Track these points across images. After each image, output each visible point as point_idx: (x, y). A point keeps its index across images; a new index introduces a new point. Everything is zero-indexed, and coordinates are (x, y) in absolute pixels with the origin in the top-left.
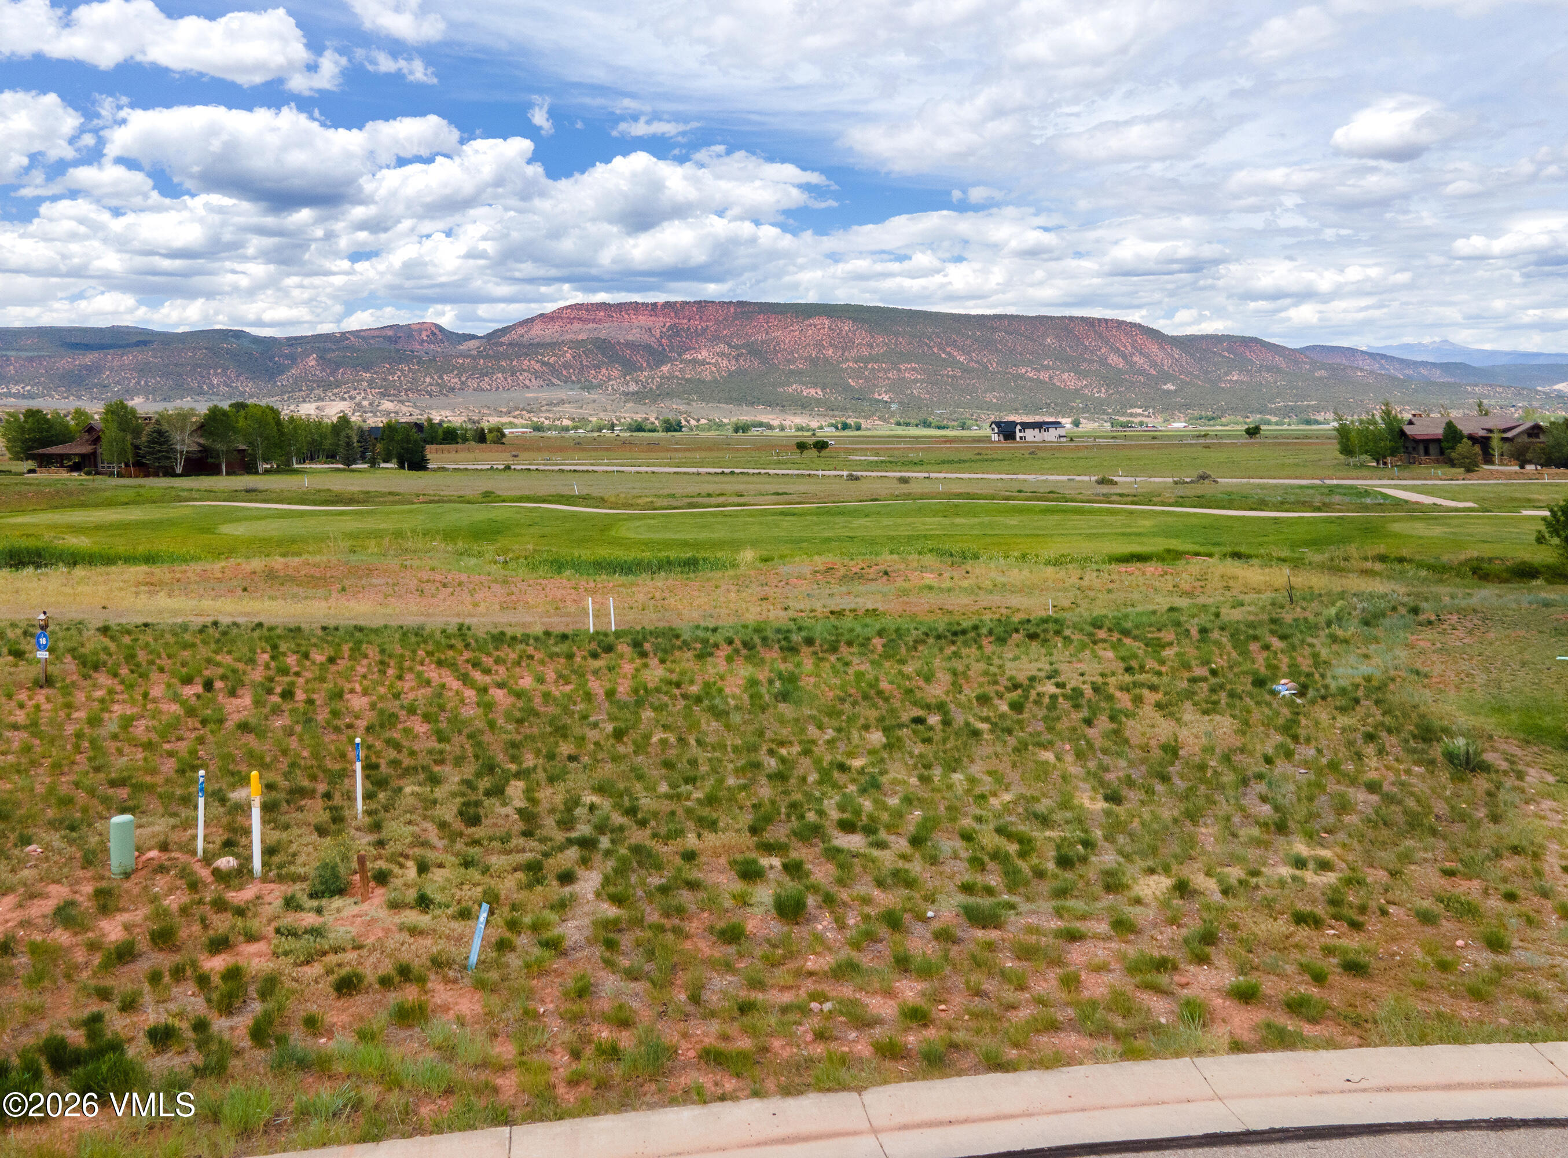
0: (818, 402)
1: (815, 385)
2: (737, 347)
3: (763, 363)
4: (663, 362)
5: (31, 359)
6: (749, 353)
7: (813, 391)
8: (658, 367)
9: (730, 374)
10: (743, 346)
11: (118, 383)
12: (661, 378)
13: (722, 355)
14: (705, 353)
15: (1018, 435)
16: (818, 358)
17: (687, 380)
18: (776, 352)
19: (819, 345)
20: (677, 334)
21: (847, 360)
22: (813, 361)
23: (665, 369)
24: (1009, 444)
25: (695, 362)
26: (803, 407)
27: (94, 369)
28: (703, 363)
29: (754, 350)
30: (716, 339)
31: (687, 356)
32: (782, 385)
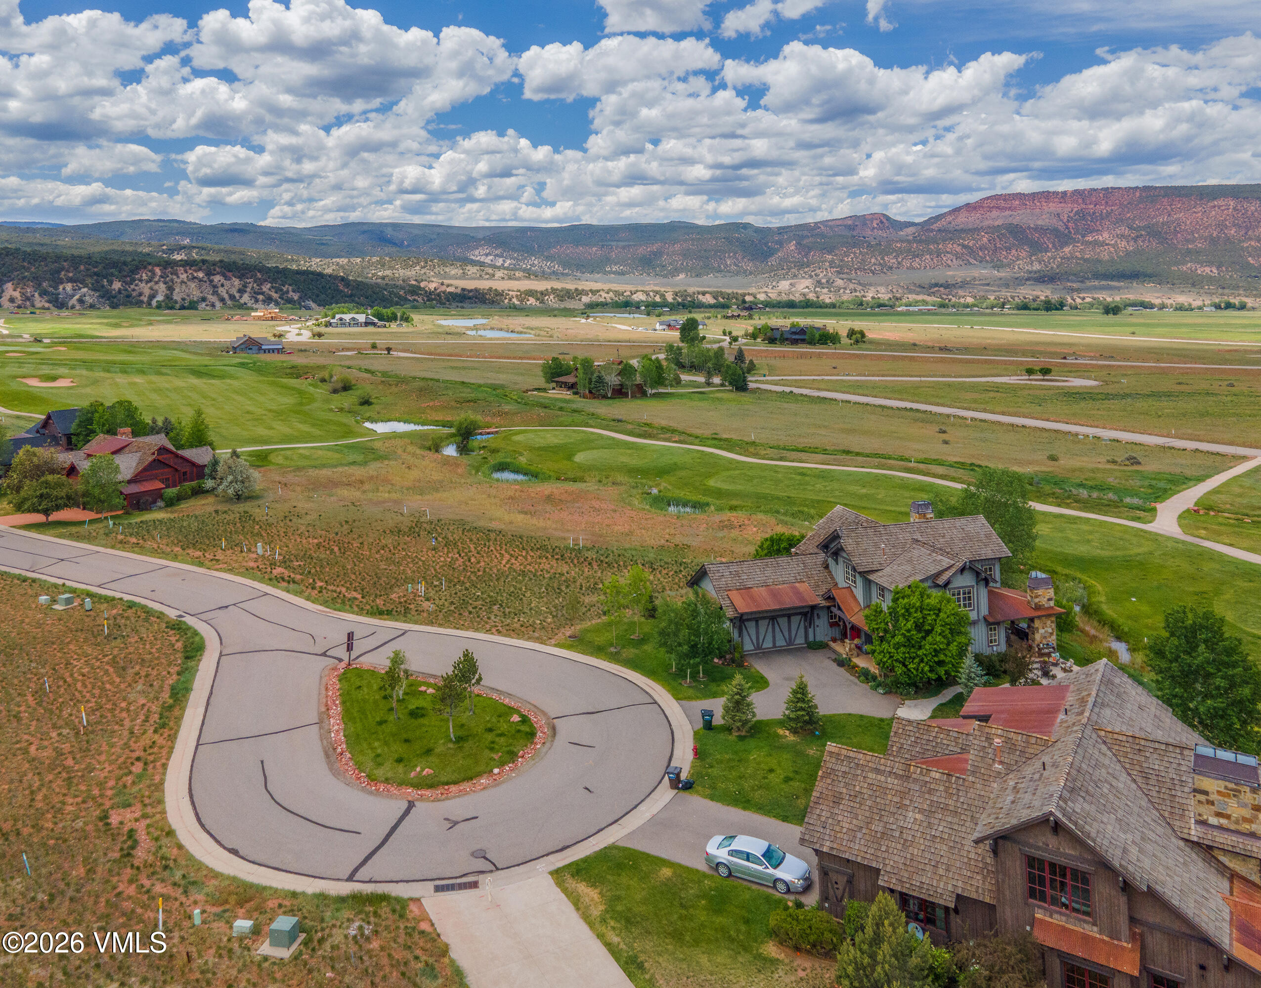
0: (1210, 280)
1: (1210, 263)
2: (1139, 228)
3: (1161, 243)
4: (1067, 244)
5: (624, 248)
6: (1149, 234)
7: (1208, 270)
8: (1062, 248)
9: (1128, 254)
10: (1144, 228)
11: (671, 264)
12: (1062, 258)
13: (1122, 236)
14: (1106, 235)
16: (1219, 238)
17: (1086, 260)
18: (1176, 232)
19: (1221, 226)
20: (1083, 218)
21: (1251, 239)
22: (1213, 241)
23: (1067, 250)
25: (1096, 243)
26: (1193, 285)
27: (658, 254)
28: (1103, 244)
29: (1154, 232)
30: (1119, 221)
31: (1089, 238)
32: (1177, 263)
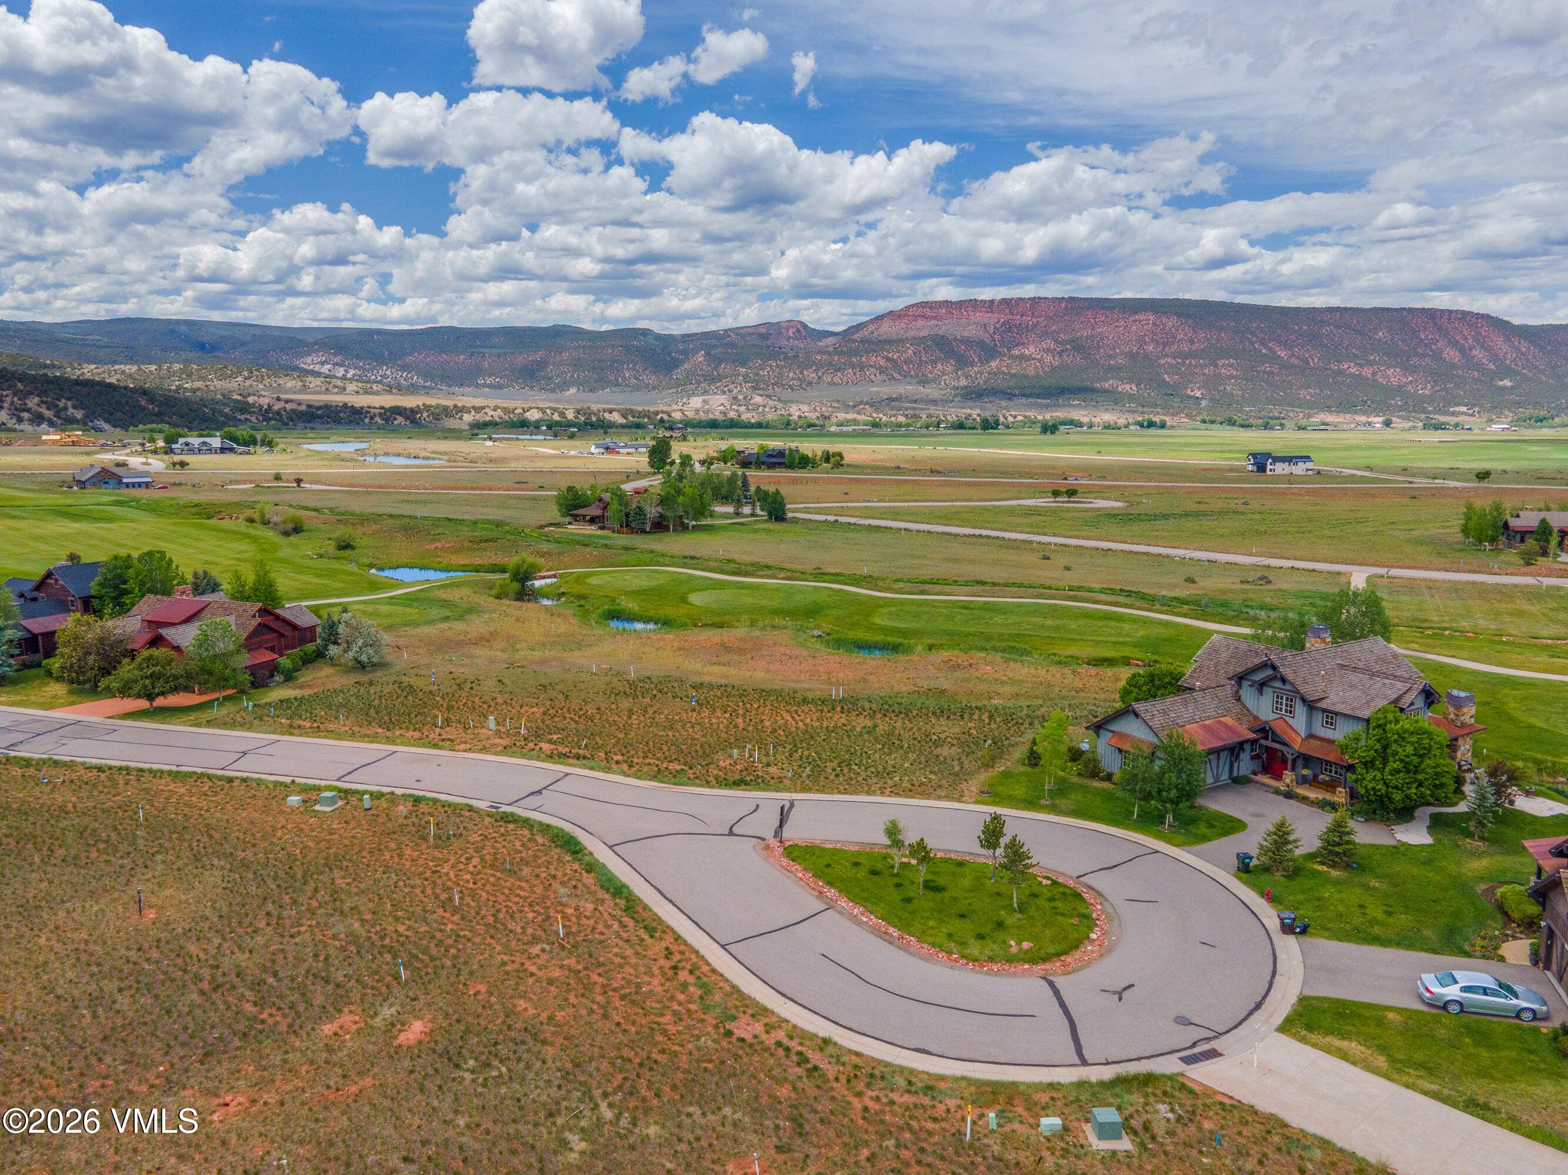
0: (1131, 398)
1: (1130, 381)
2: (1063, 343)
3: (1085, 358)
4: (992, 358)
5: (499, 356)
6: (1073, 348)
7: (1128, 387)
8: (988, 362)
9: (1053, 369)
10: (1067, 342)
11: (558, 376)
12: (989, 373)
13: (1048, 350)
14: (1032, 349)
15: (1269, 467)
16: (1138, 354)
17: (1013, 376)
18: (1099, 347)
19: (1141, 342)
20: (1010, 330)
21: (1166, 356)
22: (1133, 357)
23: (993, 364)
24: (1261, 477)
25: (1022, 358)
26: (1116, 403)
27: (542, 364)
28: (1029, 358)
29: (1078, 347)
30: (1044, 335)
31: (1016, 352)
32: (1100, 380)
